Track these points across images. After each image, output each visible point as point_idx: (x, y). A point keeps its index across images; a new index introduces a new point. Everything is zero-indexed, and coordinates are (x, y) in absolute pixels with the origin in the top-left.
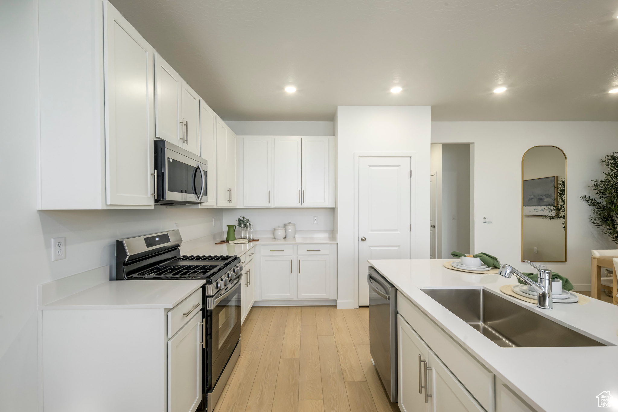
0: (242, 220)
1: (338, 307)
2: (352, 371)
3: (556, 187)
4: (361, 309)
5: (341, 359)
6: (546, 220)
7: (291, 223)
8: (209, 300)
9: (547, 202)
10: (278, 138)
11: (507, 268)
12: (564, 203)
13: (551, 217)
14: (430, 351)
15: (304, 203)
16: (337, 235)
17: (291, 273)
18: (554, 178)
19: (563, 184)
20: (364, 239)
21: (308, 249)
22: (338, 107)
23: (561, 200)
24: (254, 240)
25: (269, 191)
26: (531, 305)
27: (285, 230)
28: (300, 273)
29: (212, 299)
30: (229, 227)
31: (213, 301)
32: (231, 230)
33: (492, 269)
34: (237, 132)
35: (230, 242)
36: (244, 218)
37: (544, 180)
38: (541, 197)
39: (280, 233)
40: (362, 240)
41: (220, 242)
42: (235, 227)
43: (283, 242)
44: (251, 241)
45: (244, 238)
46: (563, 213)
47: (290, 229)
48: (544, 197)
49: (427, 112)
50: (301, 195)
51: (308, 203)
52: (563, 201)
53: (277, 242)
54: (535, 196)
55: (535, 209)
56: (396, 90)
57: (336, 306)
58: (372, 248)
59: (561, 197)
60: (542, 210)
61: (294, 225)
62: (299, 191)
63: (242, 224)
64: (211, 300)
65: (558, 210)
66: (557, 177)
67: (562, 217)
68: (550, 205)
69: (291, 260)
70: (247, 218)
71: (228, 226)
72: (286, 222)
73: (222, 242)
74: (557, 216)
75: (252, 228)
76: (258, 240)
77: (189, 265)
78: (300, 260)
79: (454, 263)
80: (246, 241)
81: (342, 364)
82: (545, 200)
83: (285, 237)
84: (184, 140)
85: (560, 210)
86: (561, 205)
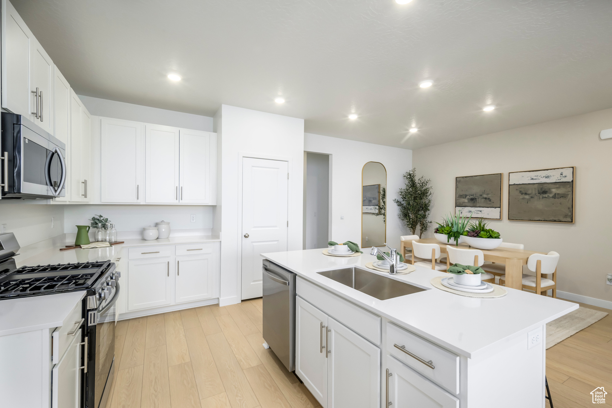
0: (98, 220)
1: (221, 305)
2: (247, 359)
3: (379, 192)
4: (243, 303)
5: (235, 351)
6: (374, 216)
7: (164, 222)
8: (91, 314)
9: (374, 203)
10: (150, 126)
11: (375, 250)
12: (385, 204)
13: (377, 214)
14: (329, 318)
15: (182, 199)
16: (220, 233)
17: (168, 276)
18: (378, 185)
19: (384, 191)
20: (247, 235)
21: (188, 249)
22: (222, 105)
23: (382, 202)
24: (116, 243)
25: (138, 186)
26: (385, 273)
27: (158, 230)
28: (178, 275)
29: (96, 312)
30: (80, 228)
31: (97, 314)
32: (83, 231)
33: (355, 252)
34: (93, 111)
35: (83, 246)
36: (101, 216)
37: (372, 186)
38: (371, 199)
39: (152, 233)
40: (245, 236)
41: (65, 248)
42: (88, 228)
43: (156, 243)
44: (113, 244)
45: (102, 241)
46: (383, 211)
47: (163, 228)
48: (372, 199)
49: (301, 124)
50: (179, 192)
51: (186, 201)
52: (384, 202)
53: (146, 243)
54: (367, 198)
55: (367, 208)
56: (280, 101)
57: (218, 305)
58: (254, 244)
59: (383, 200)
60: (371, 209)
61: (168, 223)
62: (177, 187)
63: (100, 224)
64: (94, 314)
65: (380, 208)
66: (380, 185)
67: (383, 214)
68: (376, 205)
69: (168, 262)
70: (105, 216)
71: (78, 227)
72: (158, 221)
73: (69, 247)
74: (379, 213)
75: (113, 228)
76: (123, 242)
77: (48, 277)
78: (178, 262)
79: (329, 251)
80: (108, 244)
81: (237, 356)
82: (373, 202)
83: (158, 238)
84: (38, 115)
85: (382, 209)
86: (383, 206)
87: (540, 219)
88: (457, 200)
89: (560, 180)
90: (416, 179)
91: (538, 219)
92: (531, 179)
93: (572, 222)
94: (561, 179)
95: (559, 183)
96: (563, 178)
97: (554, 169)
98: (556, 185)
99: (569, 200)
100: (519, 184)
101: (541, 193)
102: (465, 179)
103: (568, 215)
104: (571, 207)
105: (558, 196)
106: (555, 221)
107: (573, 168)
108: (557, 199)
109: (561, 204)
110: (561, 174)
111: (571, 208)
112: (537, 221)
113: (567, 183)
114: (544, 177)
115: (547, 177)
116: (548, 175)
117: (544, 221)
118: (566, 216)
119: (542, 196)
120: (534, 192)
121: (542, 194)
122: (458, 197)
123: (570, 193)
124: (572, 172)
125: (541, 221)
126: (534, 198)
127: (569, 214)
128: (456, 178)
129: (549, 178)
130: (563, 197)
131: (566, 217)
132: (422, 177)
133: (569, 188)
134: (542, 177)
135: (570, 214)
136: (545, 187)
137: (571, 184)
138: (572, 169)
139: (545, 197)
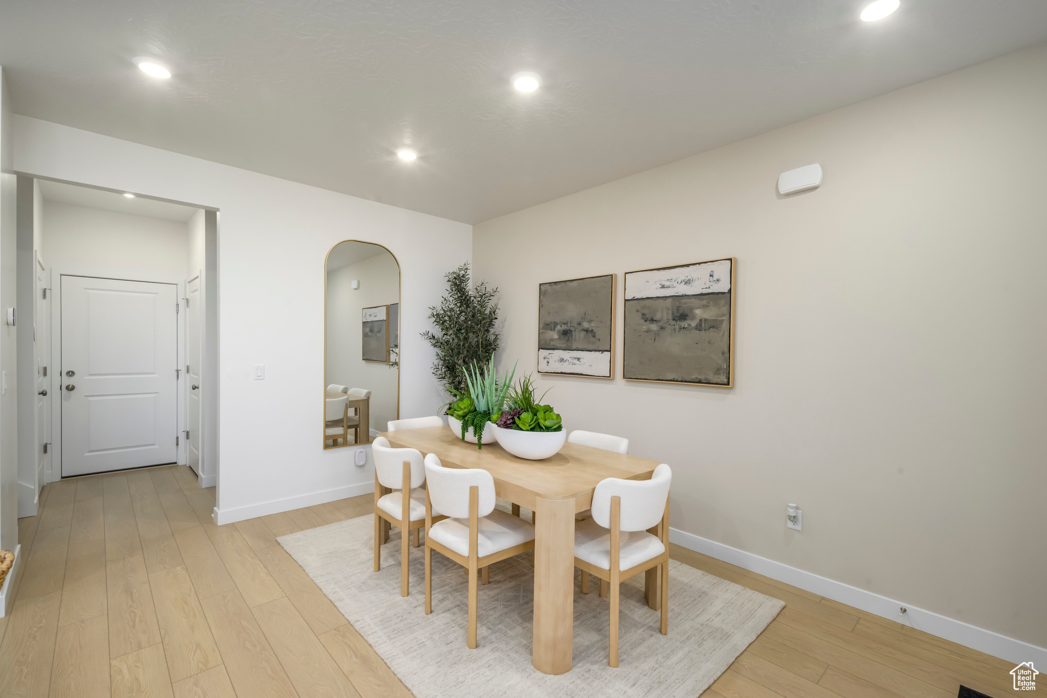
87: (676, 377)
88: (541, 335)
89: (709, 288)
90: (470, 288)
91: (671, 378)
92: (661, 288)
93: (729, 385)
94: (711, 287)
95: (707, 297)
96: (714, 284)
97: (699, 264)
98: (702, 300)
99: (723, 334)
100: (642, 299)
101: (677, 319)
102: (554, 287)
103: (721, 369)
104: (726, 350)
105: (705, 325)
106: (700, 382)
107: (731, 260)
108: (704, 331)
109: (709, 342)
110: (711, 276)
111: (728, 353)
112: (671, 381)
113: (720, 295)
114: (682, 282)
115: (688, 282)
116: (690, 277)
117: (682, 381)
118: (718, 371)
119: (679, 325)
120: (665, 318)
121: (679, 319)
122: (543, 329)
123: (726, 318)
124: (730, 271)
125: (677, 381)
126: (665, 329)
127: (723, 367)
128: (540, 285)
129: (691, 285)
130: (713, 327)
131: (719, 374)
132: (483, 283)
133: (724, 306)
134: (679, 283)
135: (725, 367)
136: (685, 304)
137: (726, 299)
138: (729, 262)
139: (684, 328)
